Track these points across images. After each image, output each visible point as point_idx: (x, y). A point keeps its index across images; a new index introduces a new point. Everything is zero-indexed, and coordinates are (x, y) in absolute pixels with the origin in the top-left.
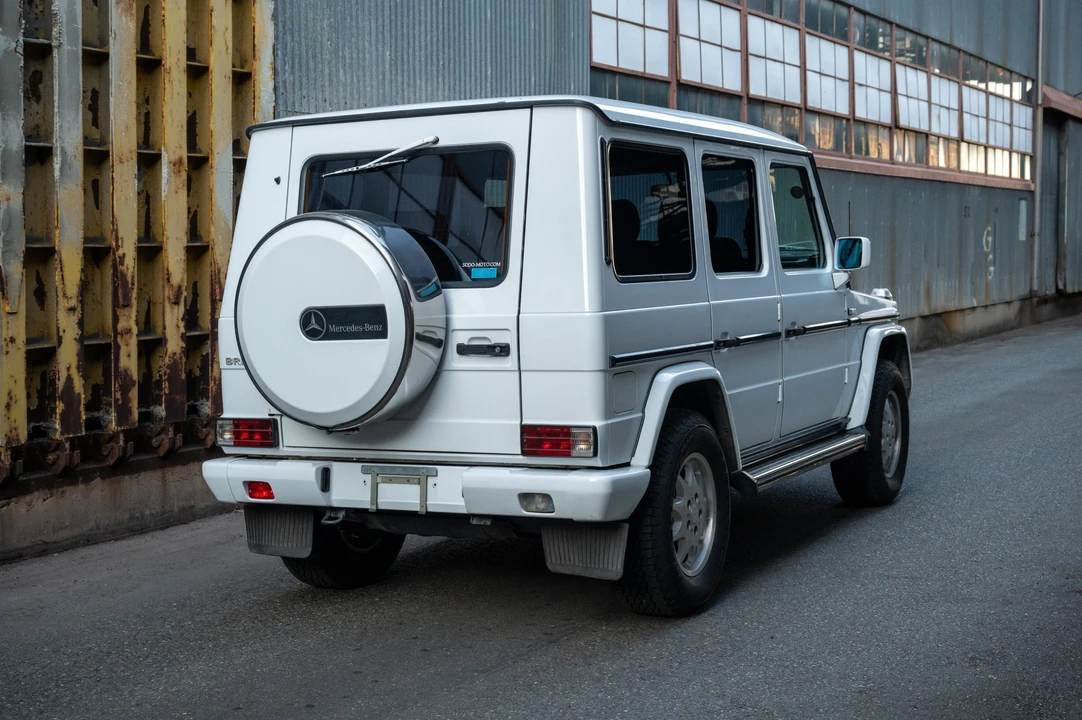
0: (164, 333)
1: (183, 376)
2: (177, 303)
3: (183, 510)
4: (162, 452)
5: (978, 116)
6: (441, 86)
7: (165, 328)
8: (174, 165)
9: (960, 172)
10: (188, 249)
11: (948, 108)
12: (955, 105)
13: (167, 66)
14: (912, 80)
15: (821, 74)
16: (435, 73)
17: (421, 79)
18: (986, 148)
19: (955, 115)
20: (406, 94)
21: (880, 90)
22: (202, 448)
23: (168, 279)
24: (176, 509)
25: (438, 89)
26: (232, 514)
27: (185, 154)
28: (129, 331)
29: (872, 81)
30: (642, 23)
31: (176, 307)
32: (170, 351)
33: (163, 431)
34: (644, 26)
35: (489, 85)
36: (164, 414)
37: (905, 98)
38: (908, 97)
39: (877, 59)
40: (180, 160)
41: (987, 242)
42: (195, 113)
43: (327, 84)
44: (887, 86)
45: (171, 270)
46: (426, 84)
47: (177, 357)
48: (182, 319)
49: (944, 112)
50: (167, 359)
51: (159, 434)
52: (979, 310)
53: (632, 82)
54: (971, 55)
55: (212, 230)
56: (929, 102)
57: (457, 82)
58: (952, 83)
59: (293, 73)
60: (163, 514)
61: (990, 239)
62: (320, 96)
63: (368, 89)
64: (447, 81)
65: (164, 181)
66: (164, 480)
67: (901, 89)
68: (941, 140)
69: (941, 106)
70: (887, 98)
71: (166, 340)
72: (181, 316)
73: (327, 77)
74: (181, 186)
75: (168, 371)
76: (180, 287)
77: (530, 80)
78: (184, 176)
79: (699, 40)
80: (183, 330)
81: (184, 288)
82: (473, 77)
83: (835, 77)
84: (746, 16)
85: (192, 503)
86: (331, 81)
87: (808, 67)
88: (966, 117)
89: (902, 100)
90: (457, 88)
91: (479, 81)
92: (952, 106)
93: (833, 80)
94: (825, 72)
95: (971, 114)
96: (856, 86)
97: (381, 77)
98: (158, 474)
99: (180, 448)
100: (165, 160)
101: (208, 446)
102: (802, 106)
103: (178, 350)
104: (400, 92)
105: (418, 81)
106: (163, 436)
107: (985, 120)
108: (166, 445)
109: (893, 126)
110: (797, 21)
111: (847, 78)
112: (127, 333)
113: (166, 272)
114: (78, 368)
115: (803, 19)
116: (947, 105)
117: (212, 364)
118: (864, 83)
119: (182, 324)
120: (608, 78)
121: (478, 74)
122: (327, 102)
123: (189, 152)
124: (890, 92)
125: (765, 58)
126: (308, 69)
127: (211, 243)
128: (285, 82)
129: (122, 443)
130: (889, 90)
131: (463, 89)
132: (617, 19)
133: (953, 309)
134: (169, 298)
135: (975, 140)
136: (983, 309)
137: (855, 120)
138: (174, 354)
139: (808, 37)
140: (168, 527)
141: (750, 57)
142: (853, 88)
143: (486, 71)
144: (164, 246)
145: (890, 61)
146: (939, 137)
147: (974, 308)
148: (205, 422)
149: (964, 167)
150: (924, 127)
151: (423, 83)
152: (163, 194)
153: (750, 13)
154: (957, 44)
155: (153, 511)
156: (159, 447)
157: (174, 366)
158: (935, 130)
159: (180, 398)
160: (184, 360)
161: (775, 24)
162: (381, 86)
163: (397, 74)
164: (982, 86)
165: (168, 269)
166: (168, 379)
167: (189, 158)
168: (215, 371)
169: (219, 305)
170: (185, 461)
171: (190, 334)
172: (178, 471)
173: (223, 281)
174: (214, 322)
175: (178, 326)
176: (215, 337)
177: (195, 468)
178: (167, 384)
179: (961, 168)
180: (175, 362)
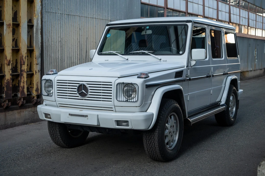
0: (5, 74)
1: (11, 86)
2: (9, 65)
3: (12, 124)
4: (4, 107)
5: (253, 20)
6: (95, 6)
7: (5, 72)
8: (8, 25)
9: (248, 35)
10: (13, 50)
11: (245, 18)
12: (247, 17)
14: (235, 10)
15: (209, 7)
16: (93, 2)
17: (89, 4)
18: (255, 29)
19: (247, 20)
20: (84, 8)
21: (226, 12)
22: (18, 106)
23: (6, 58)
24: (9, 123)
25: (94, 7)
26: (27, 125)
27: (11, 23)
29: (224, 10)
31: (9, 66)
32: (6, 79)
33: (5, 101)
35: (110, 6)
36: (5, 96)
37: (233, 15)
38: (234, 14)
39: (225, 4)
40: (10, 24)
41: (255, 53)
42: (16, 11)
43: (59, 4)
44: (228, 11)
45: (7, 55)
46: (90, 5)
47: (9, 80)
48: (11, 70)
49: (244, 19)
50: (6, 81)
51: (4, 102)
52: (253, 71)
53: (153, 7)
55: (21, 44)
56: (240, 16)
57: (100, 6)
58: (246, 11)
59: (48, 1)
60: (5, 125)
61: (256, 53)
62: (57, 8)
63: (72, 6)
64: (97, 5)
65: (5, 30)
66: (5, 115)
67: (232, 12)
68: (243, 26)
69: (243, 17)
70: (228, 15)
71: (5, 76)
72: (10, 69)
73: (59, 3)
74: (10, 31)
75: (6, 84)
76: (10, 61)
77: (122, 6)
78: (11, 29)
80: (11, 73)
81: (11, 61)
82: (105, 4)
83: (213, 9)
85: (14, 122)
86: (60, 4)
87: (205, 5)
89: (232, 15)
90: (100, 7)
91: (106, 5)
92: (246, 17)
93: (212, 9)
94: (210, 7)
95: (251, 20)
96: (219, 11)
97: (76, 3)
98: (3, 113)
99: (10, 106)
100: (5, 24)
101: (20, 106)
102: (203, 16)
103: (9, 78)
104: (82, 7)
105: (88, 5)
106: (5, 103)
107: (255, 21)
108: (6, 106)
109: (229, 22)
111: (216, 9)
113: (5, 56)
116: (245, 17)
117: (21, 82)
118: (221, 10)
119: (10, 71)
120: (146, 6)
121: (106, 4)
122: (59, 10)
123: (13, 22)
125: (193, 2)
127: (20, 48)
128: (45, 3)
130: (228, 12)
131: (102, 7)
133: (245, 71)
134: (6, 64)
135: (252, 26)
136: (254, 71)
138: (8, 79)
140: (7, 128)
141: (188, 2)
142: (218, 12)
143: (109, 3)
144: (5, 49)
145: (229, 5)
146: (242, 25)
147: (251, 71)
148: (19, 99)
150: (238, 23)
151: (89, 5)
152: (4, 34)
155: (2, 124)
157: (8, 83)
158: (241, 23)
159: (10, 92)
160: (11, 81)
162: (76, 6)
163: (81, 2)
165: (6, 55)
166: (6, 87)
167: (13, 24)
168: (22, 84)
169: (23, 66)
170: (12, 110)
171: (13, 74)
172: (11, 113)
173: (24, 59)
174: (21, 71)
175: (9, 72)
176: (22, 75)
177: (16, 112)
178: (6, 88)
179: (248, 34)
180: (8, 82)
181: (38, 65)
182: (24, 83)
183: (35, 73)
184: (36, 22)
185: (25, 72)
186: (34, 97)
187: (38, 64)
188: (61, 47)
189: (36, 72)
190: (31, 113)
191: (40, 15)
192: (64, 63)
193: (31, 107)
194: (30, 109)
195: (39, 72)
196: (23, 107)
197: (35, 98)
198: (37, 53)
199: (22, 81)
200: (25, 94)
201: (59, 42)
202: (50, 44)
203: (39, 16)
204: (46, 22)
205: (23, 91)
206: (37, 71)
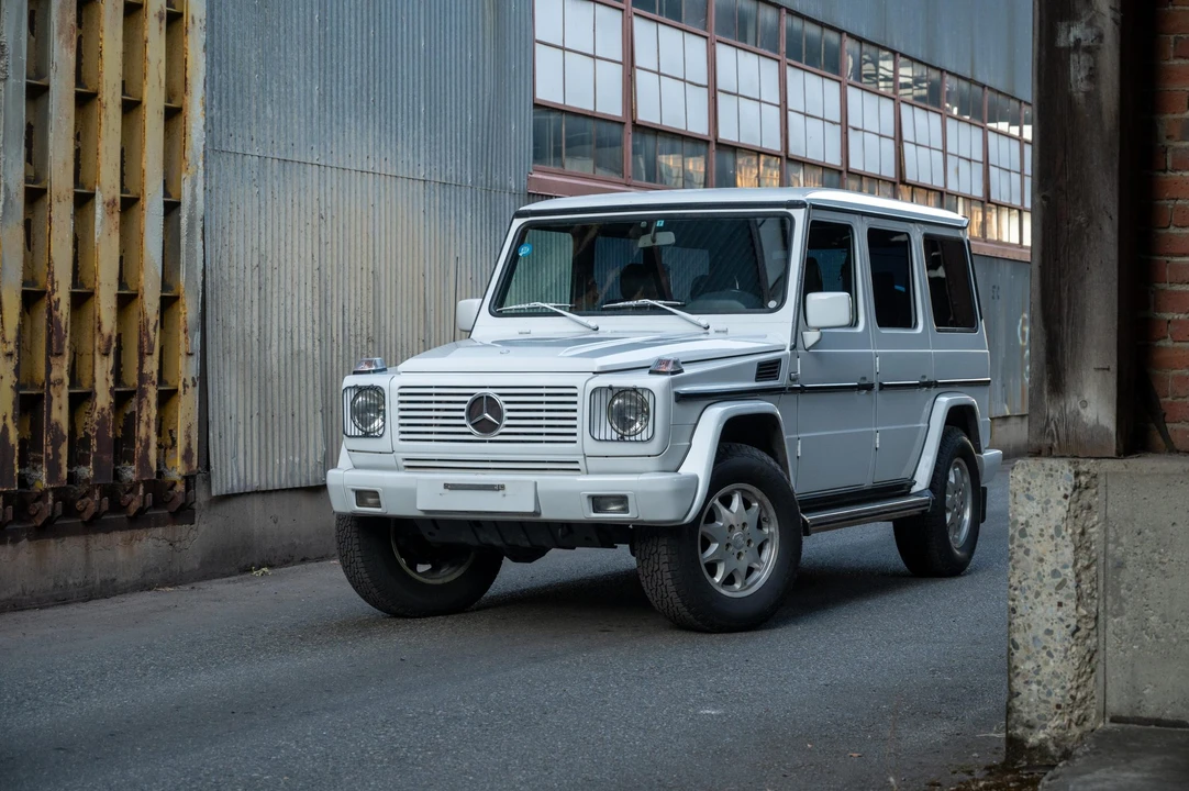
0: (93, 387)
1: (111, 436)
2: (106, 354)
3: (104, 582)
4: (86, 516)
5: (1009, 171)
6: (371, 126)
7: (94, 381)
8: (108, 206)
9: (986, 241)
10: (119, 298)
11: (970, 160)
12: (978, 156)
13: (104, 100)
14: (923, 125)
15: (806, 115)
16: (365, 109)
17: (350, 116)
18: (1020, 212)
19: (978, 169)
20: (334, 132)
21: (881, 136)
22: (124, 516)
23: (99, 329)
24: (98, 582)
25: (368, 127)
26: (152, 592)
27: (118, 195)
28: (61, 382)
29: (871, 125)
30: (592, 53)
31: (106, 358)
32: (98, 407)
33: (89, 493)
34: (594, 57)
35: (422, 124)
36: (92, 473)
37: (913, 146)
38: (916, 145)
39: (877, 97)
40: (114, 202)
41: (1023, 333)
42: (123, 150)
43: (254, 121)
44: (889, 130)
45: (102, 318)
46: (356, 122)
47: (106, 412)
48: (111, 373)
49: (964, 165)
50: (96, 415)
51: (83, 497)
52: (1013, 420)
53: (581, 121)
54: (999, 92)
55: (142, 277)
56: (944, 151)
57: (388, 120)
58: (973, 127)
59: (220, 109)
60: (86, 584)
61: (1027, 329)
62: (247, 135)
63: (296, 127)
64: (377, 119)
65: (98, 222)
66: (87, 547)
67: (907, 134)
68: (960, 199)
69: (960, 157)
70: (889, 146)
71: (96, 394)
72: (110, 369)
73: (254, 114)
74: (114, 229)
75: (97, 428)
76: (110, 337)
77: (467, 119)
78: (117, 217)
79: (659, 73)
80: (111, 384)
81: (114, 339)
82: (405, 115)
83: (823, 120)
84: (714, 44)
85: (114, 576)
86: (258, 118)
87: (790, 107)
88: (994, 172)
89: (908, 149)
90: (388, 127)
91: (411, 120)
92: (974, 158)
93: (821, 122)
94: (810, 113)
95: (1000, 168)
96: (850, 130)
97: (309, 114)
98: (82, 540)
99: (105, 513)
100: (99, 199)
101: (132, 514)
102: (783, 154)
103: (107, 406)
104: (329, 131)
105: (347, 120)
106: (89, 498)
107: (1018, 176)
108: (92, 508)
109: (898, 181)
110: (776, 51)
111: (838, 120)
112: (59, 384)
113: (98, 320)
114: (13, 418)
115: (783, 48)
116: (968, 157)
117: (139, 424)
118: (860, 127)
119: (111, 378)
120: (553, 117)
121: (411, 112)
122: (254, 141)
123: (121, 192)
124: (894, 139)
125: (737, 95)
126: (235, 105)
127: (141, 290)
128: (213, 118)
129: (50, 502)
130: (892, 135)
131: (394, 128)
132: (563, 49)
134: (99, 348)
135: (1005, 200)
136: (1018, 420)
137: (848, 172)
138: (103, 409)
139: (790, 71)
140: (90, 600)
141: (719, 94)
142: (847, 133)
143: (419, 109)
144: (96, 292)
145: (894, 99)
146: (957, 196)
147: (1006, 418)
148: (128, 488)
149: (993, 234)
150: (938, 183)
151: (353, 121)
152: (96, 236)
153: (718, 41)
154: (979, 78)
155: (76, 581)
156: (84, 511)
157: (103, 422)
158: (952, 187)
159: (108, 458)
160: (112, 417)
161: (749, 55)
162: (308, 124)
163: (325, 110)
164: (1015, 131)
165: (99, 318)
166: (97, 437)
167: (122, 198)
168: (142, 431)
169: (148, 359)
170: (108, 528)
171: (118, 389)
172: (101, 539)
173: (152, 333)
174: (142, 378)
175: (107, 380)
176: (143, 393)
177: (118, 537)
178: (95, 442)
179: (989, 237)
180: (103, 417)
181: (191, 358)
182: (148, 424)
183: (181, 388)
184: (191, 190)
185: (153, 383)
186: (174, 484)
187: (191, 354)
188: (260, 288)
189: (185, 386)
190: (164, 545)
191: (201, 164)
192: (268, 353)
193: (164, 525)
194: (160, 530)
195: (194, 385)
196: (139, 520)
197: (180, 487)
198: (188, 310)
199: (144, 418)
200: (151, 469)
201: (252, 271)
202: (226, 278)
203: (198, 167)
204: (214, 189)
205: (145, 457)
206: (189, 382)
